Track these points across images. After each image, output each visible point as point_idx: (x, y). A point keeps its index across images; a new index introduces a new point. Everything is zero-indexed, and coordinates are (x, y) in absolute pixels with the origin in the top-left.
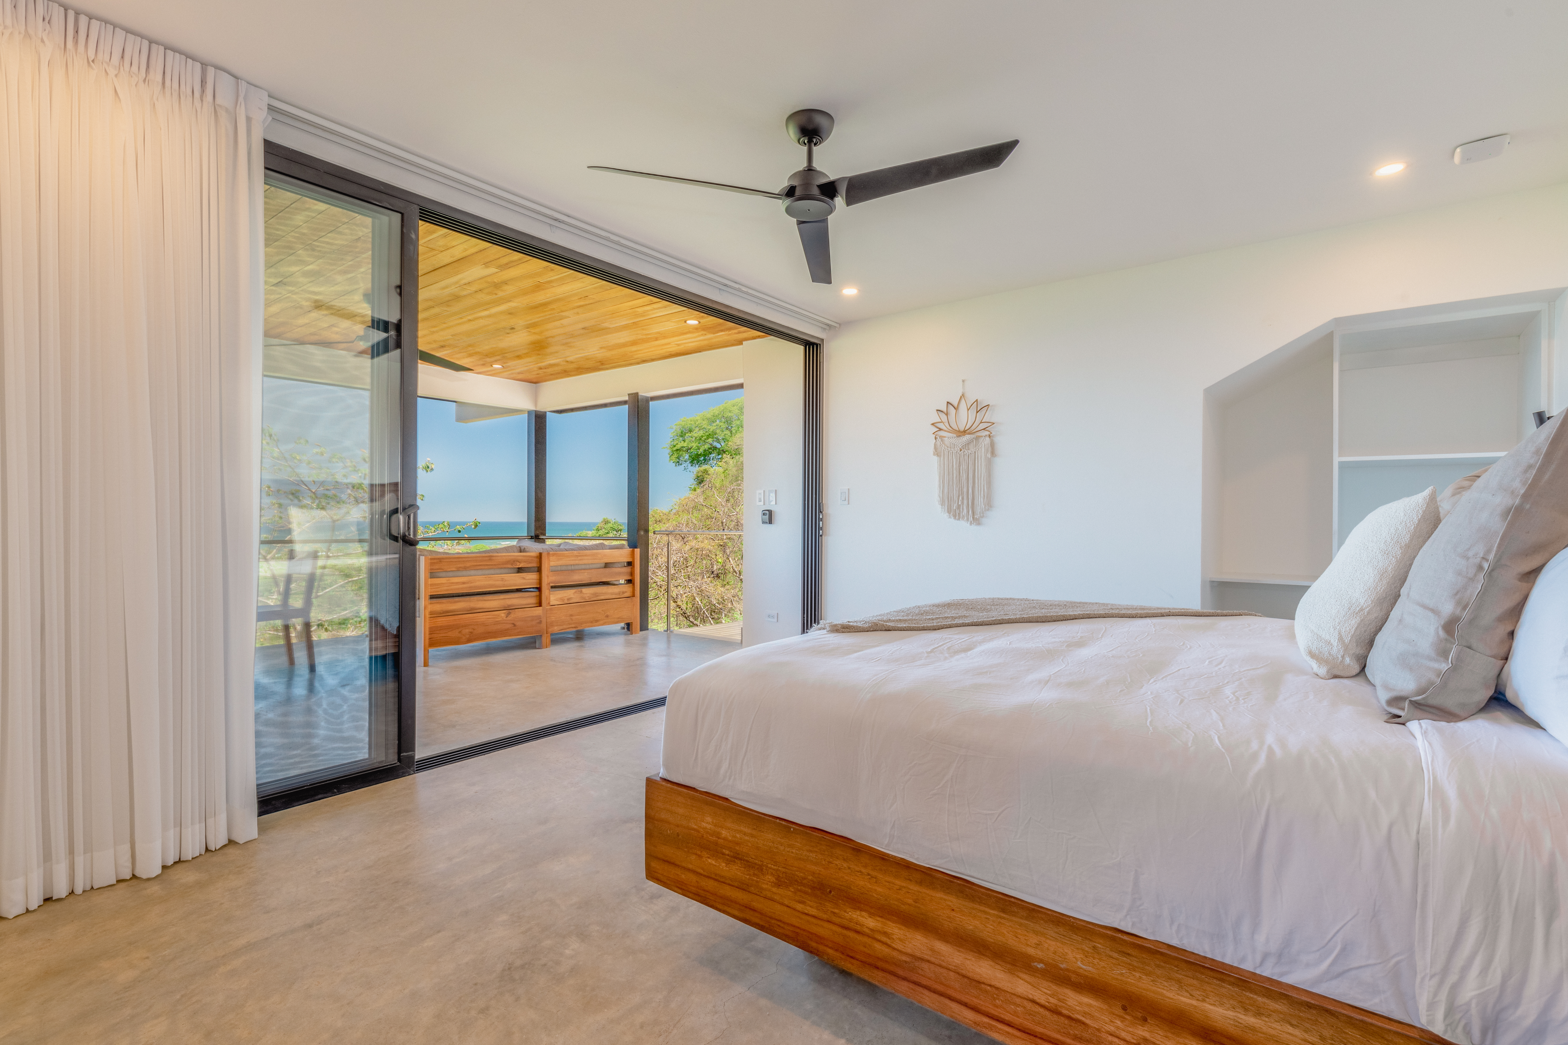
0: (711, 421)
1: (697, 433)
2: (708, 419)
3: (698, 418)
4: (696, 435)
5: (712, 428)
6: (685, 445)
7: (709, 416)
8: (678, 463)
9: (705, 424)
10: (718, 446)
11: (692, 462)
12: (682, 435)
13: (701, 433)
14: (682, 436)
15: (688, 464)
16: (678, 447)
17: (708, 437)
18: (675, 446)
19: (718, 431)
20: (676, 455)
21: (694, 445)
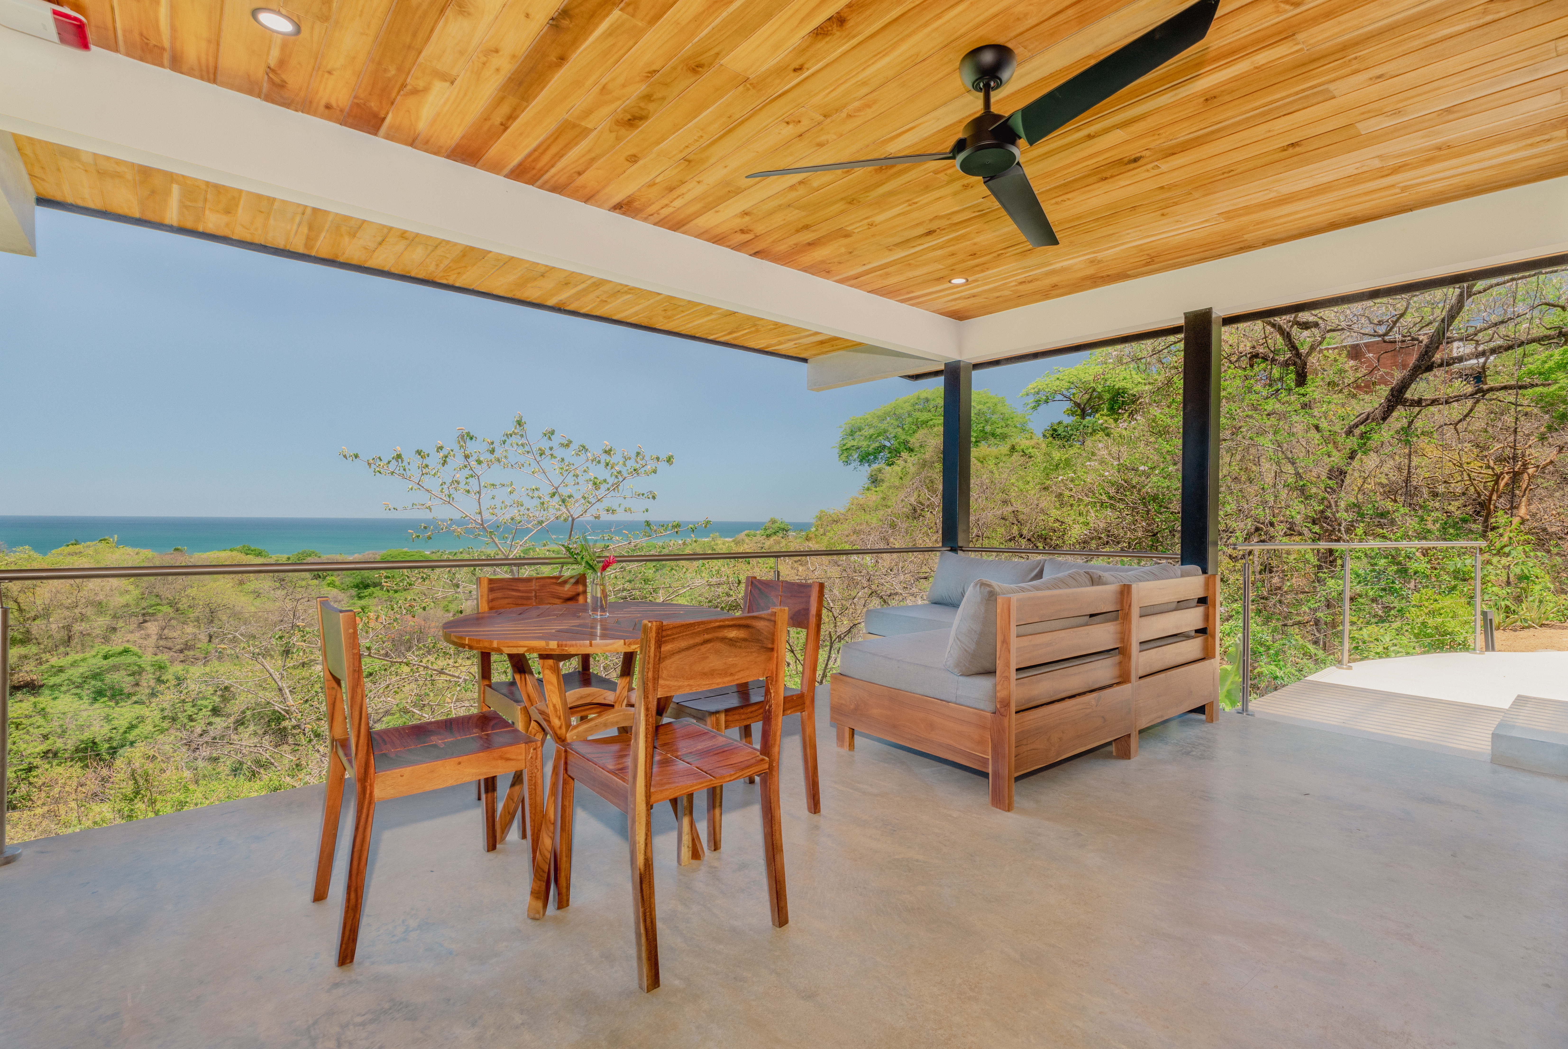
0: (882, 419)
1: (867, 432)
2: (878, 417)
3: (867, 416)
4: (866, 433)
5: (883, 426)
6: (855, 443)
7: (880, 413)
8: (847, 463)
9: (875, 422)
10: (888, 444)
11: (861, 461)
12: (852, 433)
13: (872, 431)
14: (852, 435)
15: (857, 463)
16: (848, 446)
17: (879, 435)
18: (844, 445)
19: (890, 429)
20: (845, 454)
21: (865, 444)
